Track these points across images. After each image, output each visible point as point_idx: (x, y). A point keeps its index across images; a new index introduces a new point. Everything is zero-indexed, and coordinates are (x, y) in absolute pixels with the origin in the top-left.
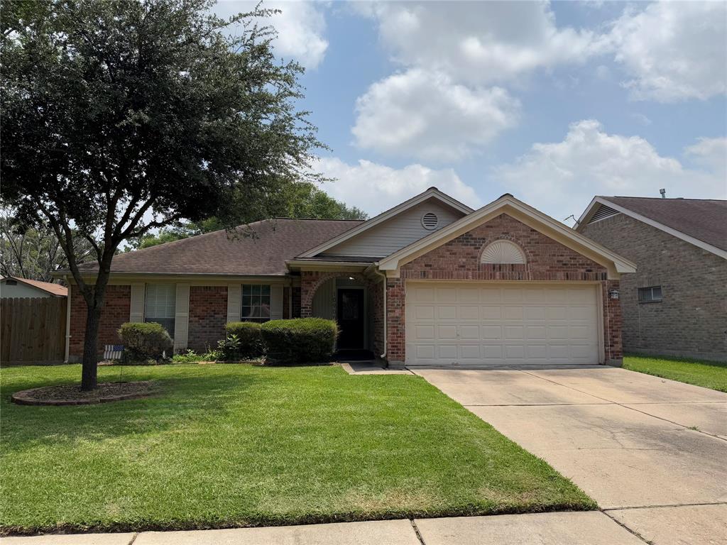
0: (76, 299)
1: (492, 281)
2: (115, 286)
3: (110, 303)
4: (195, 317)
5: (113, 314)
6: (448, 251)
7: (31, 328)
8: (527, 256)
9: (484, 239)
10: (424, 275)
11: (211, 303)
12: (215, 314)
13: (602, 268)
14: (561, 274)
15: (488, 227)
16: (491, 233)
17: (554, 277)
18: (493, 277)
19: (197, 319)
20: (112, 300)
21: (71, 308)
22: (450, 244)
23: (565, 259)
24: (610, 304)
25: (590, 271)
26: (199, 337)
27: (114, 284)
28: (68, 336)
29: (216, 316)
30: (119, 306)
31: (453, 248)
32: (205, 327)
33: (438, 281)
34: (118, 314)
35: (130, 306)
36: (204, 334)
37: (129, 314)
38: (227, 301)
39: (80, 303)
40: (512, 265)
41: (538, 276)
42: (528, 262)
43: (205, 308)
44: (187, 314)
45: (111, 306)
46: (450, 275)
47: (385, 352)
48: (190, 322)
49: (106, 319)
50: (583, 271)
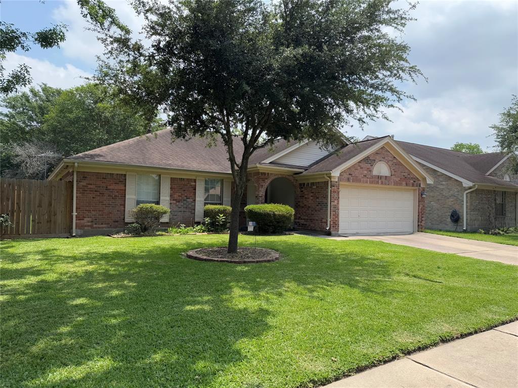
0: (80, 183)
1: (377, 185)
2: (113, 174)
3: (109, 187)
4: (174, 200)
5: (111, 196)
6: (359, 166)
7: (40, 206)
8: (391, 172)
9: (375, 160)
10: (348, 180)
11: (185, 191)
12: (187, 198)
13: (419, 180)
14: (404, 183)
15: (377, 153)
16: (378, 157)
17: (401, 184)
18: (378, 183)
19: (175, 202)
20: (110, 185)
21: (77, 190)
22: (359, 162)
23: (406, 174)
24: (421, 199)
25: (414, 182)
26: (176, 215)
27: (111, 173)
28: (75, 214)
29: (188, 200)
30: (116, 190)
31: (362, 165)
32: (180, 208)
33: (354, 184)
34: (116, 196)
35: (125, 190)
36: (180, 213)
37: (125, 197)
38: (195, 189)
39: (83, 186)
40: (386, 176)
41: (396, 184)
42: (391, 175)
43: (180, 194)
44: (168, 198)
45: (110, 189)
46: (359, 181)
47: (329, 226)
48: (170, 204)
49: (105, 200)
50: (412, 181)
